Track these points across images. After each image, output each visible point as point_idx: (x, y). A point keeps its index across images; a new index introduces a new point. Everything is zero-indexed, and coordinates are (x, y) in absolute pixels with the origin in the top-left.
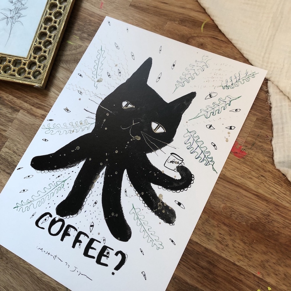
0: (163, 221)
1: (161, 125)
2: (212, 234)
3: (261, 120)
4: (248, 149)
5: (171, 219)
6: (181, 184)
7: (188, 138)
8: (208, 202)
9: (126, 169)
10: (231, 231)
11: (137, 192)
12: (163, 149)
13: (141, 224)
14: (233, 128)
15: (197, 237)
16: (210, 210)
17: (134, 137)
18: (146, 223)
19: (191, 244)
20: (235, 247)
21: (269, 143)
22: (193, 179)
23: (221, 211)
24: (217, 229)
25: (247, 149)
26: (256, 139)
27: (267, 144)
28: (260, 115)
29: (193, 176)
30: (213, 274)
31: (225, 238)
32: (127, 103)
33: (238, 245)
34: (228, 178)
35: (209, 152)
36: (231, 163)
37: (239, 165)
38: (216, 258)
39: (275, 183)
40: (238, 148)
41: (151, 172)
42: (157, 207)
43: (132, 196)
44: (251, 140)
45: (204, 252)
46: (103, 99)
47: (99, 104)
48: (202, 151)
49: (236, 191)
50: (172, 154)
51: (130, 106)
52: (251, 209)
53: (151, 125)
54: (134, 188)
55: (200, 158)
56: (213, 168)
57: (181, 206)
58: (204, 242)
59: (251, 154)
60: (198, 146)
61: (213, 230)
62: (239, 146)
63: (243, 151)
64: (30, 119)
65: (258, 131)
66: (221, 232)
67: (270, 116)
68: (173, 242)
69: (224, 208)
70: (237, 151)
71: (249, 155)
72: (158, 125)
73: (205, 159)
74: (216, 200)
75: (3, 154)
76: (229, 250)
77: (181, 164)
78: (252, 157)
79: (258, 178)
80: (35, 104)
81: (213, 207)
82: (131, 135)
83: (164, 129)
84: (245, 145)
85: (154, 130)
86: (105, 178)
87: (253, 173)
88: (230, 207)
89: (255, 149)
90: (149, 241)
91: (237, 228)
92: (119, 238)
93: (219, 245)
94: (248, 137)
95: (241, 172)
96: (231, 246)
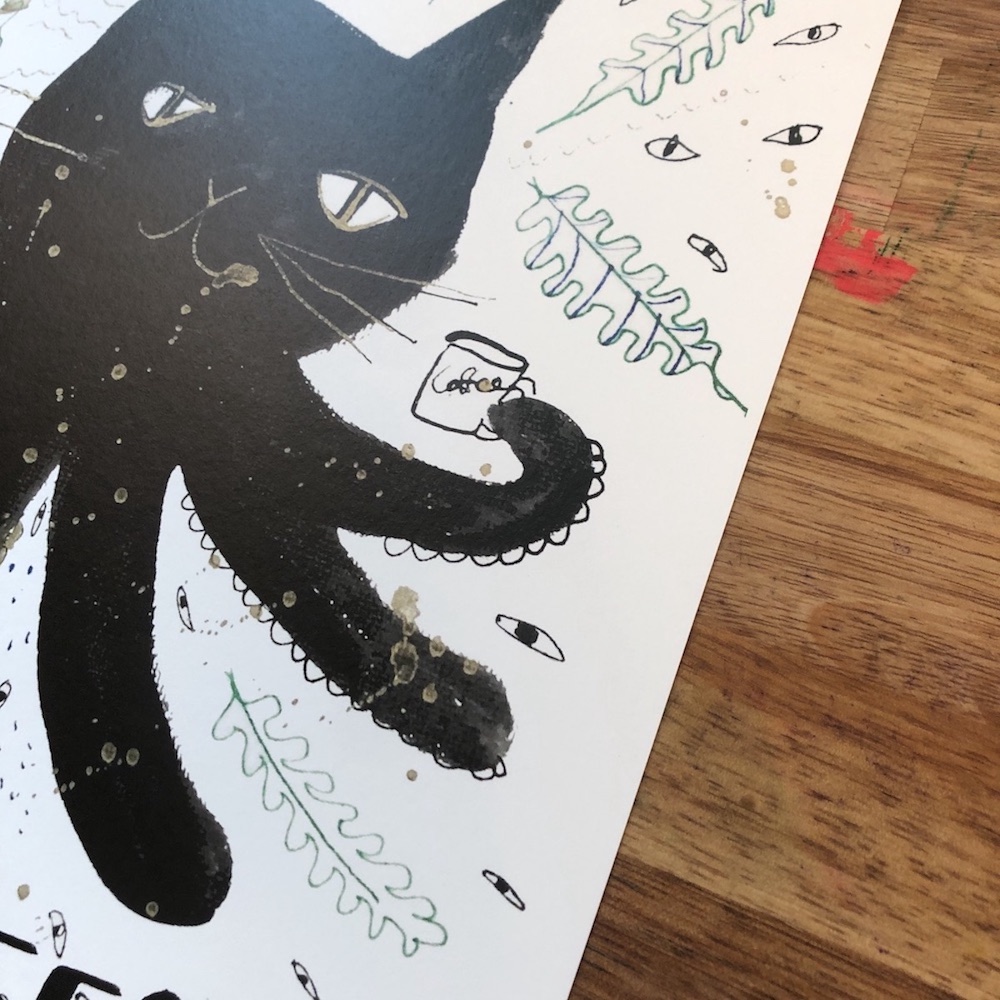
0: (429, 757)
1: (377, 185)
2: (760, 804)
3: (969, 65)
4: (922, 239)
5: (484, 740)
6: (527, 506)
7: (544, 231)
8: (713, 599)
9: (178, 468)
10: (885, 770)
11: (252, 598)
12: (395, 317)
13: (289, 796)
14: (806, 134)
15: (666, 834)
16: (729, 646)
17: (217, 275)
18: (320, 783)
19: (632, 887)
20: (930, 876)
22: (597, 466)
23: (805, 648)
24: (790, 766)
25: (913, 245)
26: (959, 180)
28: (962, 38)
29: (595, 451)
31: (857, 818)
32: (170, 93)
33: (954, 863)
34: (817, 428)
35: (680, 294)
36: (823, 339)
37: (876, 344)
40: (856, 244)
41: (334, 460)
42: (384, 675)
43: (224, 623)
44: (931, 190)
45: (725, 934)
46: (36, 94)
47: (15, 125)
48: (638, 295)
49: (881, 507)
50: (452, 338)
51: (188, 107)
53: (314, 190)
55: (627, 339)
56: (716, 383)
57: (542, 642)
58: (714, 864)
59: (945, 265)
60: (611, 268)
61: (762, 780)
62: (864, 231)
63: (887, 255)
65: (967, 129)
66: (821, 786)
68: (509, 894)
69: (818, 624)
70: (849, 263)
71: (931, 278)
72: (353, 184)
73: (661, 335)
74: (760, 577)
76: (896, 900)
77: (513, 387)
78: (948, 283)
81: (750, 624)
82: (199, 263)
83: (397, 202)
84: (893, 220)
85: (339, 215)
86: (55, 540)
87: (975, 378)
88: (857, 613)
89: (965, 234)
90: (349, 902)
91: (927, 743)
92: (152, 908)
93: (821, 875)
94: (906, 171)
95: (898, 380)
96: (899, 871)
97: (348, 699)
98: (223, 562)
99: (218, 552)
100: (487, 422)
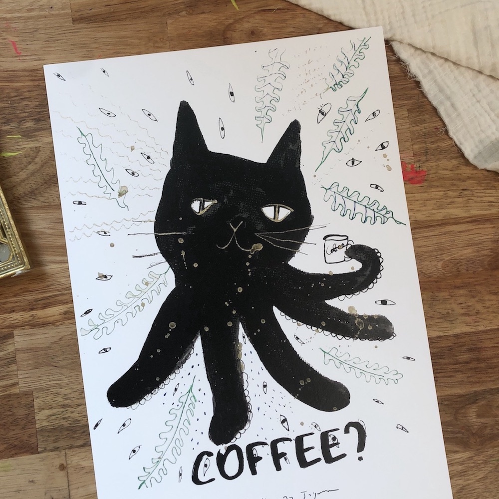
0: (378, 341)
1: (280, 205)
2: (450, 311)
3: (415, 109)
4: (424, 163)
5: (388, 331)
6: (368, 273)
7: (332, 199)
8: (421, 273)
9: (274, 307)
10: (470, 291)
12: (307, 239)
13: (351, 367)
14: (385, 145)
15: (435, 328)
16: (428, 282)
17: (250, 250)
18: (357, 360)
19: (434, 343)
20: (488, 308)
21: (446, 136)
22: (379, 255)
23: (444, 274)
24: (452, 301)
25: (423, 165)
26: (425, 143)
27: (444, 139)
28: (409, 102)
30: (484, 360)
31: (470, 304)
32: (199, 202)
33: (490, 303)
34: (423, 222)
35: (376, 202)
36: (414, 199)
37: (426, 194)
38: (474, 338)
39: (485, 189)
40: (410, 170)
41: (313, 285)
42: (357, 329)
43: (311, 338)
44: (420, 148)
45: (456, 341)
48: (365, 206)
49: (445, 234)
50: (325, 238)
51: (208, 204)
52: (477, 244)
53: (263, 214)
54: (305, 325)
55: (369, 219)
56: (396, 221)
57: (388, 303)
58: (447, 329)
59: (432, 167)
60: (355, 202)
61: (448, 306)
62: (410, 166)
63: (418, 170)
64: (46, 336)
65: (420, 128)
66: (459, 301)
67: (423, 95)
68: (410, 359)
69: (444, 267)
70: (410, 176)
71: (430, 172)
72: (273, 207)
73: (377, 215)
74: (427, 263)
75: (45, 424)
76: (484, 316)
77: (348, 244)
78: (435, 172)
79: (460, 196)
80: (35, 303)
81: (430, 275)
82: (243, 249)
83: (288, 208)
84: (415, 160)
85: (274, 218)
86: (253, 341)
87: (450, 193)
88: (450, 261)
89: (432, 157)
90: (378, 381)
91: (476, 281)
92: (335, 408)
93: (467, 319)
94: (412, 145)
95: (434, 202)
96: (482, 310)
97: (352, 339)
98: (301, 324)
99: (298, 322)
100: (346, 256)
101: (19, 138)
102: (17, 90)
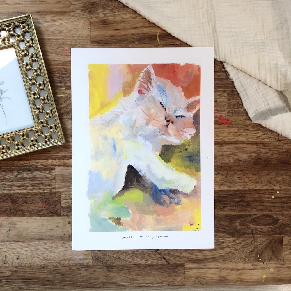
3: (230, 93)
4: (231, 116)
10: (244, 173)
15: (226, 186)
16: (226, 167)
21: (242, 106)
23: (233, 164)
24: (235, 176)
26: (233, 108)
27: (241, 107)
28: (228, 90)
30: (246, 202)
31: (243, 178)
33: (252, 179)
34: (227, 141)
36: (225, 131)
37: (230, 130)
38: (242, 192)
39: (256, 131)
40: (224, 119)
44: (230, 110)
45: (235, 193)
49: (236, 148)
52: (249, 153)
58: (232, 187)
59: (234, 119)
61: (233, 178)
62: (225, 117)
63: (228, 119)
64: (68, 170)
65: (231, 102)
66: (238, 177)
67: (234, 88)
69: (233, 162)
70: (225, 122)
71: (233, 121)
75: (64, 205)
76: (248, 184)
78: (235, 121)
79: (245, 132)
80: (65, 157)
84: (228, 115)
87: (241, 131)
88: (237, 159)
89: (235, 114)
91: (247, 169)
93: (241, 184)
94: (227, 108)
95: (233, 133)
96: (248, 181)
101: (65, 89)
102: (65, 69)
